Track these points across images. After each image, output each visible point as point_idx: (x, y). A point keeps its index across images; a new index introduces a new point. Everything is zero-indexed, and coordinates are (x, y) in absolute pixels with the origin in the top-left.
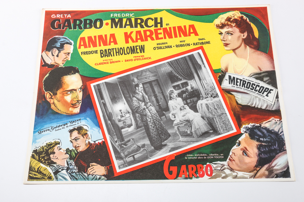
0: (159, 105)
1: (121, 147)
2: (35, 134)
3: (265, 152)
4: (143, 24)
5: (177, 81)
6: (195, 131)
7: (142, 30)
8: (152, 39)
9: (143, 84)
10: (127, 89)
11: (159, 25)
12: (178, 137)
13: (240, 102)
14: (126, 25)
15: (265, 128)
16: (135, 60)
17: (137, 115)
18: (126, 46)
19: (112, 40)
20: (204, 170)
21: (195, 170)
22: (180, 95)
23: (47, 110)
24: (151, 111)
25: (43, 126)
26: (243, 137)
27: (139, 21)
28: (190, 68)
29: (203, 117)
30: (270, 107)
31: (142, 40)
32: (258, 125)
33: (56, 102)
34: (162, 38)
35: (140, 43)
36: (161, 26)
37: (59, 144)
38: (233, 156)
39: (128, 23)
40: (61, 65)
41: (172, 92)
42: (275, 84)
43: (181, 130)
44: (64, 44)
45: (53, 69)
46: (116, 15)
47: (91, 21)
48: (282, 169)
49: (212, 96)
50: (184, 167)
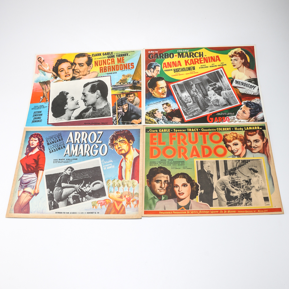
0: (203, 93)
1: (187, 111)
2: (146, 106)
3: (253, 112)
4: (194, 55)
5: (211, 83)
6: (221, 104)
7: (193, 59)
8: (198, 63)
9: (195, 84)
10: (188, 87)
11: (201, 56)
12: (213, 106)
13: (241, 92)
14: (185, 56)
15: (253, 103)
16: (191, 74)
17: (193, 98)
18: (186, 67)
19: (179, 64)
20: (226, 119)
21: (221, 119)
22: (213, 89)
23: (151, 96)
24: (200, 96)
25: (150, 103)
26: (243, 106)
27: (192, 54)
28: (217, 77)
29: (224, 98)
30: (255, 94)
31: (194, 64)
32: (250, 101)
33: (154, 93)
34: (203, 63)
35: (192, 65)
36: (203, 57)
37: (158, 110)
38: (239, 114)
39: (186, 55)
40: (155, 76)
41: (209, 88)
42: (257, 84)
43: (214, 104)
44: (156, 66)
45: (152, 78)
46: (180, 51)
47: (168, 54)
48: (261, 118)
49: (228, 89)
50: (216, 118)
